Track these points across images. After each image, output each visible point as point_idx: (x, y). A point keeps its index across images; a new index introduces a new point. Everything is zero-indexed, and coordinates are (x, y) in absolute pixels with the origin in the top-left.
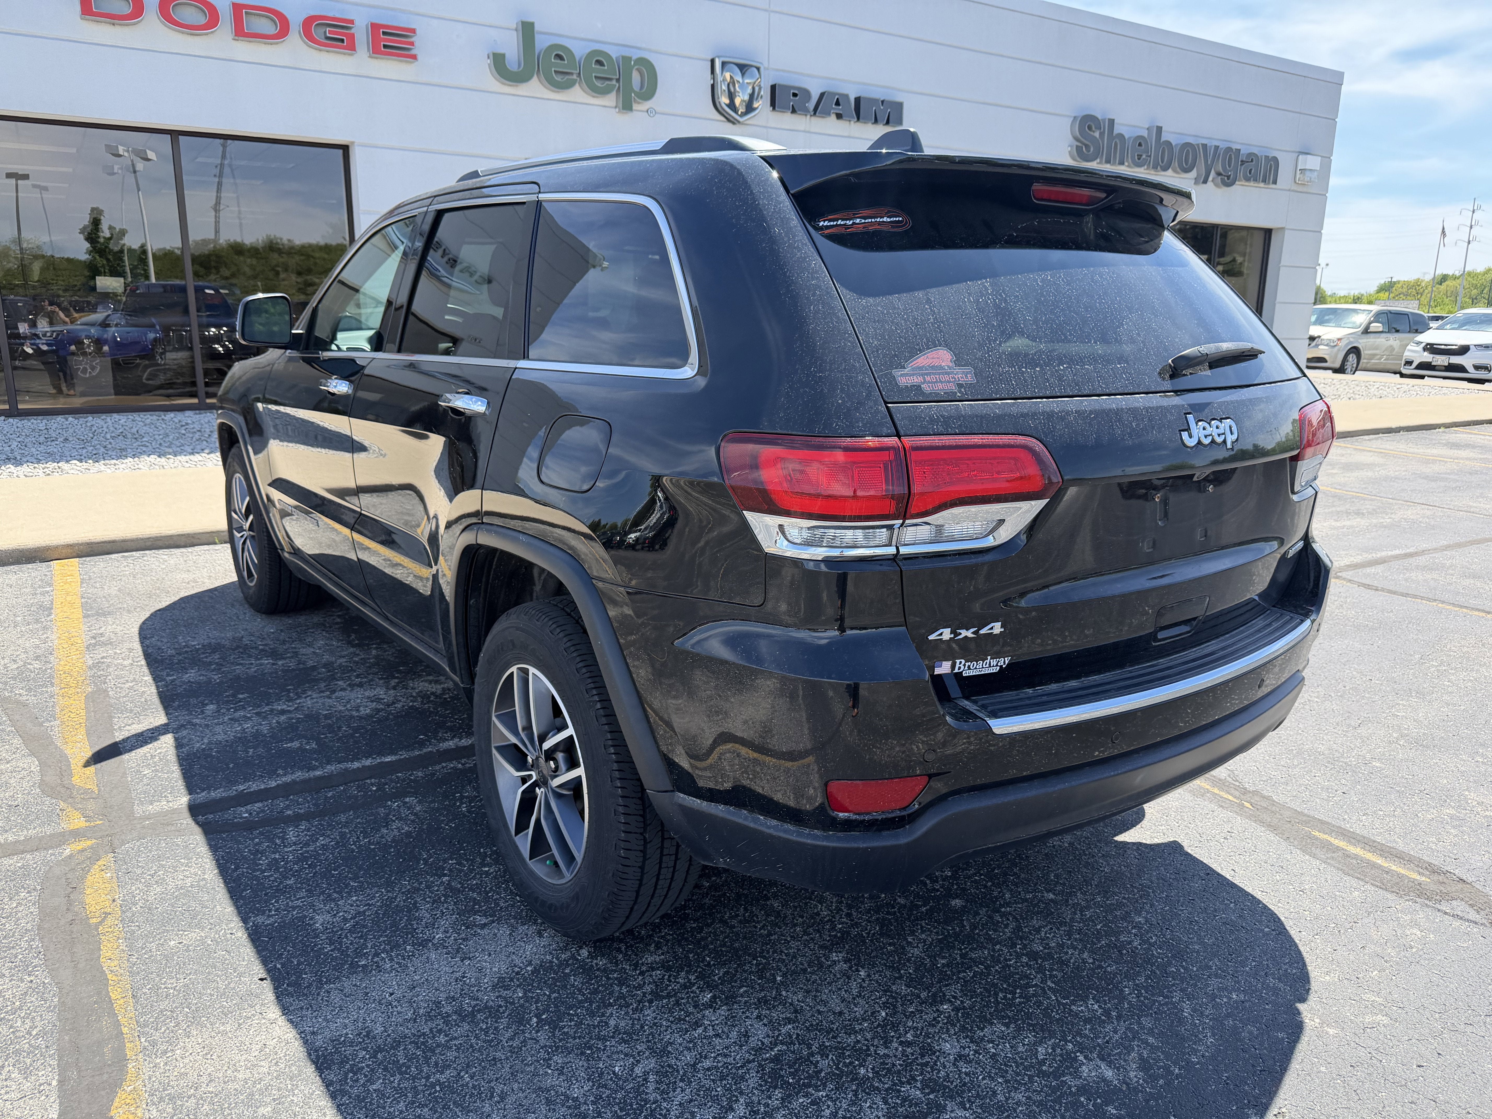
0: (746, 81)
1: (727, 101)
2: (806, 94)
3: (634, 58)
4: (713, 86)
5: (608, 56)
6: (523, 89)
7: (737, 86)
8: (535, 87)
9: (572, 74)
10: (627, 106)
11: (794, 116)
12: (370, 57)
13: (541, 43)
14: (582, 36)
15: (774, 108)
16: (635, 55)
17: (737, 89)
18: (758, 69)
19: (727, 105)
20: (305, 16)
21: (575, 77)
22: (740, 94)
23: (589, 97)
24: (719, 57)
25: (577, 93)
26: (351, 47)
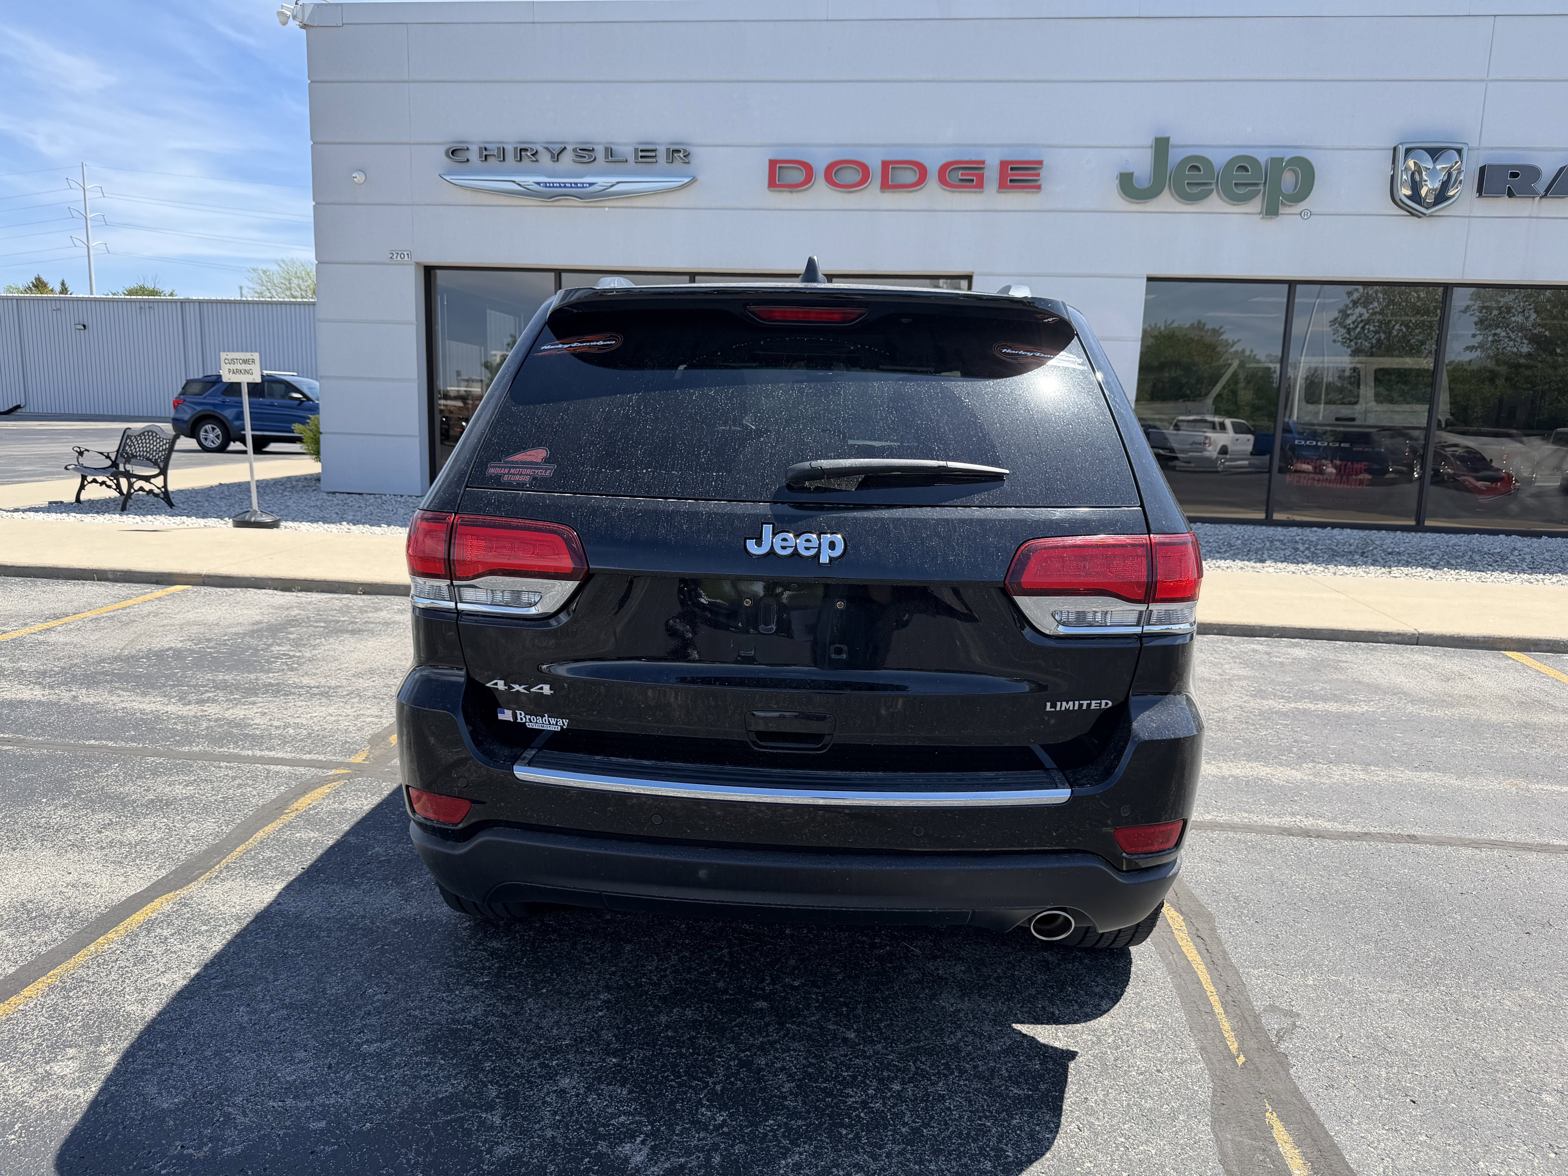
0: (1438, 167)
1: (1409, 192)
2: (1534, 172)
3: (1286, 159)
4: (1392, 177)
5: (1254, 161)
6: (1152, 206)
7: (1424, 173)
8: (1166, 201)
9: (1211, 184)
10: (1271, 211)
11: (1512, 199)
12: (998, 192)
13: (1175, 157)
14: (1227, 143)
15: (1480, 195)
16: (1288, 155)
17: (1425, 178)
18: (1459, 151)
19: (1408, 197)
20: (944, 161)
21: (1214, 186)
22: (1428, 183)
23: (1229, 206)
24: (1401, 144)
25: (1215, 202)
26: (980, 185)
